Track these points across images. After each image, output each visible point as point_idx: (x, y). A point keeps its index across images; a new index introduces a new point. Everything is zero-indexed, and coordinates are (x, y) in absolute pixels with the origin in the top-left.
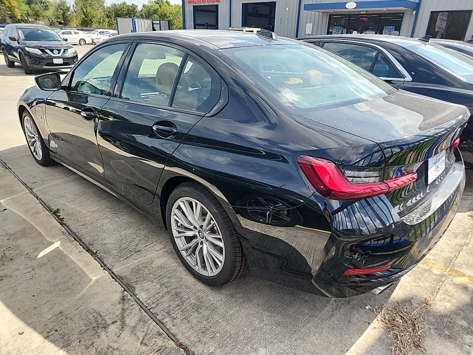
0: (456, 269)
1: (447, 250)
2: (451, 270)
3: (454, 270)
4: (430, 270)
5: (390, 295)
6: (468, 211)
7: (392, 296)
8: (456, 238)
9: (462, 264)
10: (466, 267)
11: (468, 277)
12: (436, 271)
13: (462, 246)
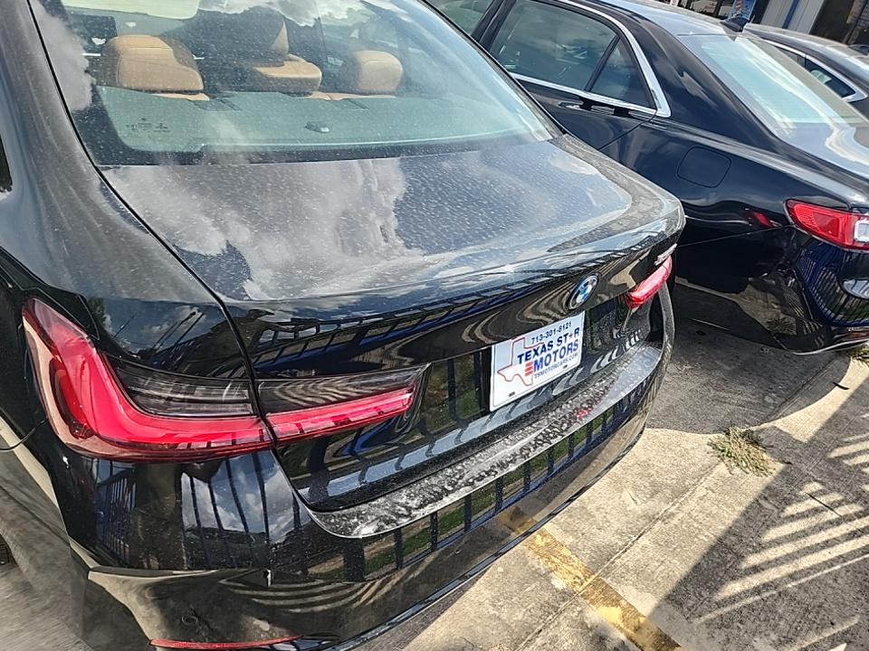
0: (608, 581)
1: (616, 525)
2: (594, 585)
3: (604, 582)
4: (546, 576)
5: (416, 633)
6: (714, 432)
7: (419, 638)
8: (652, 497)
9: (628, 571)
10: (634, 578)
11: (623, 609)
12: (559, 583)
13: (652, 519)
